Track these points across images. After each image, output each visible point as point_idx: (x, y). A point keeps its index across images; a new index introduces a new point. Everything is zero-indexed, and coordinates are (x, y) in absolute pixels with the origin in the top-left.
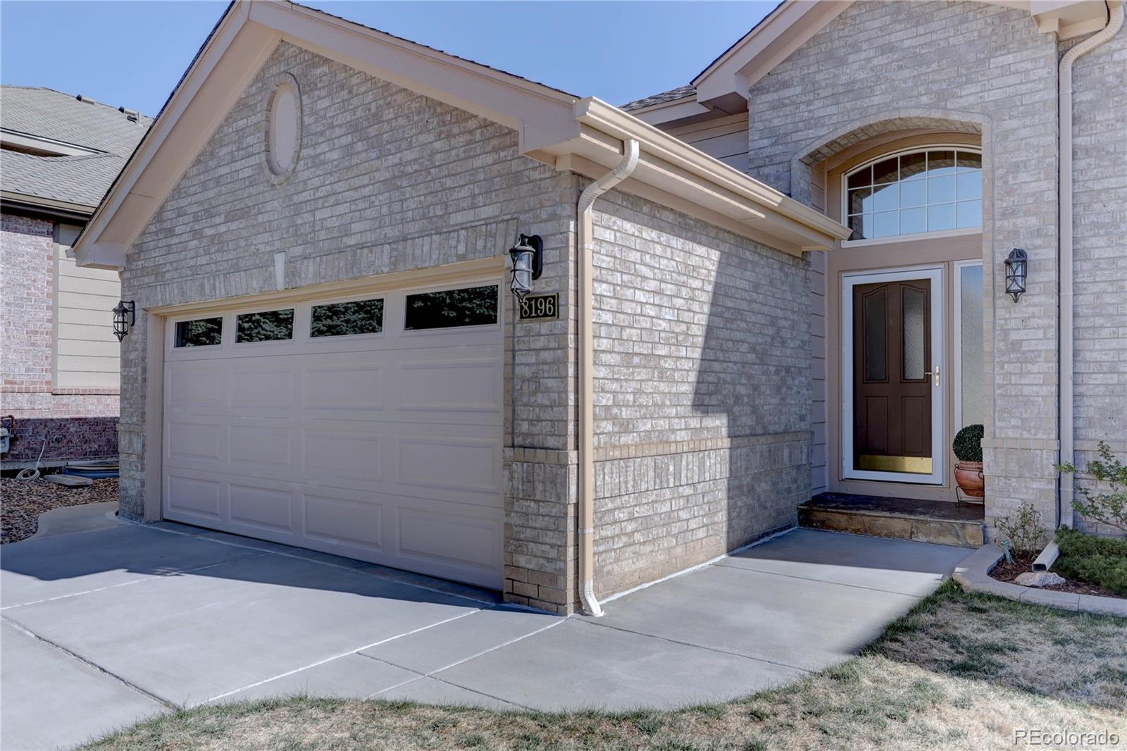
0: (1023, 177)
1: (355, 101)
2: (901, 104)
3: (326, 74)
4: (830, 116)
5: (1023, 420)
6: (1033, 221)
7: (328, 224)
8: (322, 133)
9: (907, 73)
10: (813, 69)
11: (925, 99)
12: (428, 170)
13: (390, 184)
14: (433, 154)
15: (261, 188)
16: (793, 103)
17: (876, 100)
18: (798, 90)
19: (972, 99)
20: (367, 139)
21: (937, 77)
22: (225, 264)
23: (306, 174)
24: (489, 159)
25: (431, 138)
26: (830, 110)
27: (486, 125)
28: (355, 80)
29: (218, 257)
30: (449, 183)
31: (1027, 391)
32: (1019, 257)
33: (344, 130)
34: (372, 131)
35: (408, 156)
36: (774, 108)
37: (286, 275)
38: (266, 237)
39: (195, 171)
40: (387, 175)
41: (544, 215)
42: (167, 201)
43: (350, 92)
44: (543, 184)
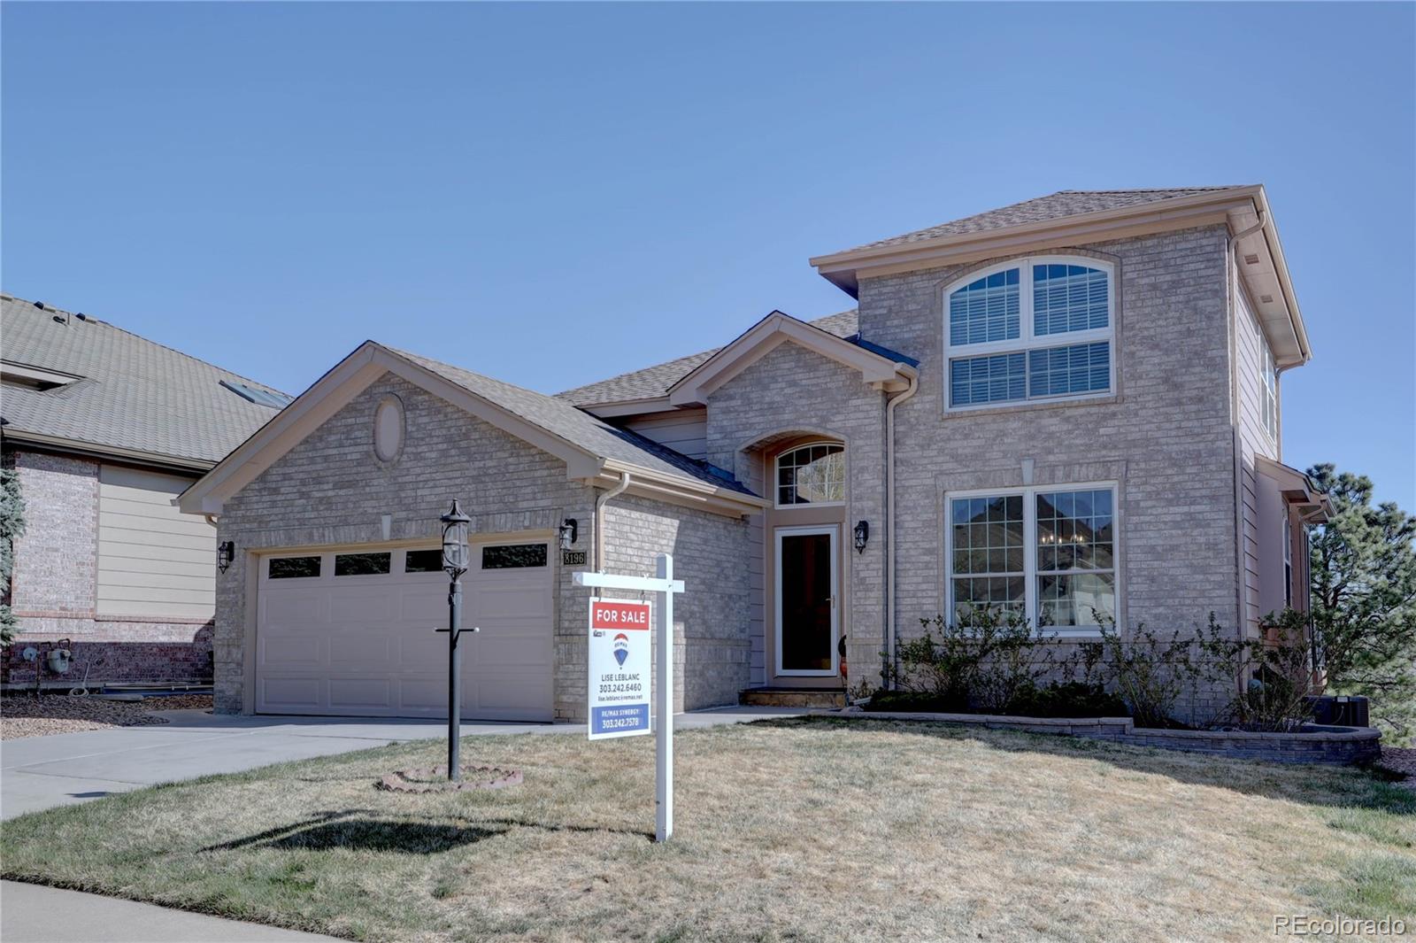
0: (866, 476)
1: (449, 423)
2: (801, 421)
3: (426, 401)
4: (759, 423)
5: (866, 626)
6: (871, 503)
7: (428, 499)
8: (423, 439)
9: (804, 402)
10: (748, 389)
11: (814, 420)
12: (504, 474)
13: (477, 479)
14: (507, 465)
15: (368, 469)
16: (736, 411)
17: (786, 417)
18: (739, 402)
19: (840, 424)
20: (459, 448)
21: (821, 407)
22: (334, 520)
23: (409, 465)
24: (545, 473)
25: (506, 455)
26: (757, 419)
27: (542, 453)
28: (449, 409)
29: (327, 513)
30: (518, 483)
31: (869, 608)
32: (864, 527)
33: (440, 440)
34: (463, 444)
35: (490, 463)
36: (723, 413)
37: (392, 530)
38: (373, 503)
39: (302, 448)
40: (475, 473)
41: (578, 508)
42: (271, 467)
43: (446, 416)
44: (578, 491)
